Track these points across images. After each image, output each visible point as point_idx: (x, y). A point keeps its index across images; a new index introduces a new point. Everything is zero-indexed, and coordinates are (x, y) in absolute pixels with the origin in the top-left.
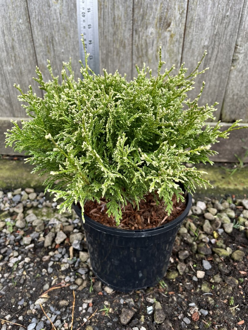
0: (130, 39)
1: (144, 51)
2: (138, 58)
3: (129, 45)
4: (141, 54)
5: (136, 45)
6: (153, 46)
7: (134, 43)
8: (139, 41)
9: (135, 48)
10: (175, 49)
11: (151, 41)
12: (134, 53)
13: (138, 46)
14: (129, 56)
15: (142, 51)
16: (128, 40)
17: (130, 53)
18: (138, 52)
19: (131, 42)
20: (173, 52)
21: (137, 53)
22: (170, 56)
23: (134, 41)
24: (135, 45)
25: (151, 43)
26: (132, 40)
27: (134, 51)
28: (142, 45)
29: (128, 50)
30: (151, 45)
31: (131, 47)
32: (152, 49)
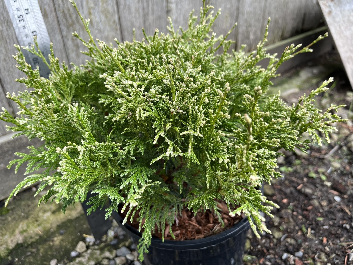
0: (52, 4)
1: (74, 16)
2: (68, 28)
3: (52, 12)
4: (70, 21)
5: (61, 10)
6: (82, 8)
7: (57, 9)
8: (64, 4)
9: (60, 15)
10: (110, 8)
11: (80, 3)
12: (61, 22)
13: (63, 12)
14: (56, 26)
15: (71, 17)
16: (49, 6)
17: (56, 22)
18: (66, 19)
19: (53, 9)
20: (108, 12)
21: (64, 20)
22: (106, 17)
23: (57, 6)
24: (59, 10)
25: (80, 5)
26: (54, 5)
27: (60, 19)
28: (69, 10)
29: (52, 18)
30: (81, 8)
31: (54, 14)
32: (83, 13)
